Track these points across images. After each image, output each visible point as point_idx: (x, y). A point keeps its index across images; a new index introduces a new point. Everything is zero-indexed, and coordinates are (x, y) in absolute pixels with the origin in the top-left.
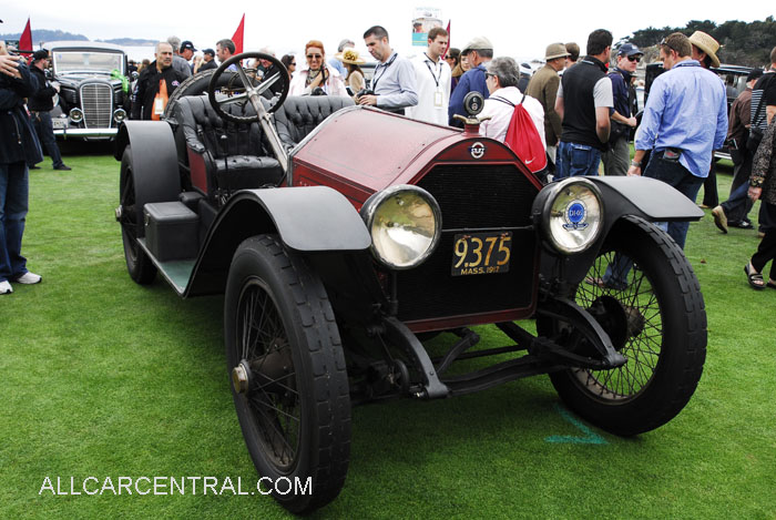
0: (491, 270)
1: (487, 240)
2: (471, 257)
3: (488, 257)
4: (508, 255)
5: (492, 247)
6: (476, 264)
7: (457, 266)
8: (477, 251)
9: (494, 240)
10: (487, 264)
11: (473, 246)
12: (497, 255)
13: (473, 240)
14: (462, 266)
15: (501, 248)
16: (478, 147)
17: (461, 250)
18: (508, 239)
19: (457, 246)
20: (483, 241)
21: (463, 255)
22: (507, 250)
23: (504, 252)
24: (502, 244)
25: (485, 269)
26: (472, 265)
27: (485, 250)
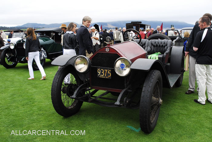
0: (107, 77)
1: (105, 70)
2: (102, 74)
3: (106, 74)
4: (111, 75)
5: (106, 72)
6: (103, 75)
7: (99, 75)
8: (103, 72)
9: (107, 70)
10: (105, 76)
11: (102, 71)
13: (102, 70)
14: (100, 75)
15: (109, 73)
16: (107, 49)
17: (99, 72)
18: (110, 71)
19: (98, 71)
20: (104, 70)
21: (100, 73)
22: (110, 73)
24: (109, 72)
25: (105, 77)
26: (102, 75)
27: (105, 72)
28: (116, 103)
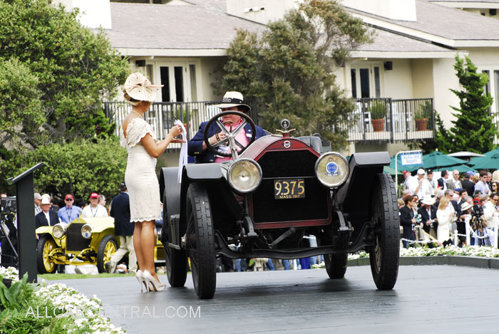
0: (295, 197)
1: (291, 183)
2: (284, 190)
3: (293, 190)
4: (303, 190)
5: (294, 186)
6: (288, 193)
7: (277, 194)
8: (287, 188)
9: (295, 183)
10: (293, 193)
11: (284, 185)
12: (297, 190)
13: (284, 182)
14: (280, 194)
15: (299, 186)
16: (287, 143)
17: (278, 187)
18: (302, 182)
19: (276, 186)
20: (289, 183)
21: (280, 189)
22: (303, 187)
23: (301, 189)
24: (299, 184)
25: (292, 196)
26: (285, 194)
27: (291, 187)
28: (341, 229)
